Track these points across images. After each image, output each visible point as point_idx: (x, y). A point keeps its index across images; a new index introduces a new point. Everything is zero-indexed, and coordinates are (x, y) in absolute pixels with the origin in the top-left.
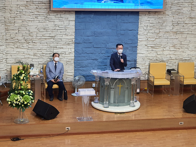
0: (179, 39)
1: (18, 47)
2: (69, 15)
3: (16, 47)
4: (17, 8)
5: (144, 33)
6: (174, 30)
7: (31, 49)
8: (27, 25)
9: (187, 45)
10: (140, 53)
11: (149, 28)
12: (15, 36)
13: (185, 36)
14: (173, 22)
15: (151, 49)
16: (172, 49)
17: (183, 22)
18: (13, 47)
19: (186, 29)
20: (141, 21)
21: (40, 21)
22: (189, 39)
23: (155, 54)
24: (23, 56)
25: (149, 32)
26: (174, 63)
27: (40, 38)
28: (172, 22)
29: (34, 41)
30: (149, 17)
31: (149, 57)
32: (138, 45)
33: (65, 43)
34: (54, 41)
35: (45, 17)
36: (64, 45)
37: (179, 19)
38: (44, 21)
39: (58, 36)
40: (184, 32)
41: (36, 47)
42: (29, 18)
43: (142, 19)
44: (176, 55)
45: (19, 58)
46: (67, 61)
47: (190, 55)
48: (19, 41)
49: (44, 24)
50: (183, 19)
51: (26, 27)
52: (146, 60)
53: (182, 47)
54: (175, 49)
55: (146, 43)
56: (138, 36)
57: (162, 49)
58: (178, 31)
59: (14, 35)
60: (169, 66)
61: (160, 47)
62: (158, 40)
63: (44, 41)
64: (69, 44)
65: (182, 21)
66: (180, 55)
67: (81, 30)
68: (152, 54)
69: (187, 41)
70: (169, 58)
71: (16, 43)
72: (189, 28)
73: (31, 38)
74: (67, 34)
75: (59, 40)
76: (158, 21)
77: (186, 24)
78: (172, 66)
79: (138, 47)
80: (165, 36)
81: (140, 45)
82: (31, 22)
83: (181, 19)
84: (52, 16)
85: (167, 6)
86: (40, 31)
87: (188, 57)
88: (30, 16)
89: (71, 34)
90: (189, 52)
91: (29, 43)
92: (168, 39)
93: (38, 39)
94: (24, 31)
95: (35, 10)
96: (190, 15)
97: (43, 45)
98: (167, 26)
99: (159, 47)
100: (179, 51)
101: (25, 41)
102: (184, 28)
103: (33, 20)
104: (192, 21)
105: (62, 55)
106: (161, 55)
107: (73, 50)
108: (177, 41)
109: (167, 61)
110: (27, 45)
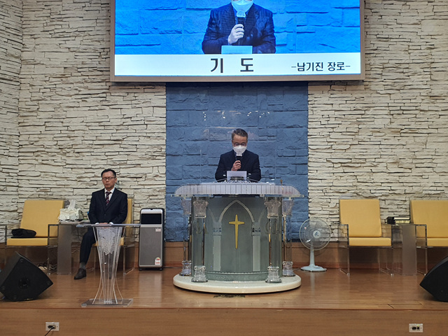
0: (408, 147)
1: (44, 162)
2: (153, 95)
3: (41, 161)
4: (45, 81)
5: (322, 132)
6: (394, 125)
7: (71, 166)
8: (64, 117)
9: (429, 161)
10: (316, 177)
11: (332, 121)
12: (38, 139)
13: (423, 139)
14: (391, 108)
15: (341, 170)
16: (394, 169)
17: (414, 108)
18: (34, 162)
19: (423, 123)
20: (314, 106)
21: (92, 108)
22: (434, 146)
23: (351, 181)
24: (55, 183)
25: (335, 130)
26: (402, 203)
27: (91, 142)
28: (387, 108)
29: (77, 150)
30: (332, 96)
31: (339, 188)
32: (310, 160)
33: (144, 154)
34: (122, 150)
35: (102, 99)
36: (142, 159)
37: (404, 101)
38: (100, 107)
39: (129, 139)
40: (420, 131)
41: (81, 162)
42: (68, 101)
43: (315, 103)
44: (405, 184)
45: (44, 186)
46: (151, 194)
47: (440, 185)
48: (47, 150)
49: (100, 113)
50: (412, 101)
51: (62, 120)
52: (331, 194)
53: (417, 165)
54: (402, 170)
55: (328, 156)
56: (309, 140)
57: (368, 169)
58: (403, 127)
59: (36, 136)
60: (390, 210)
61: (362, 165)
62: (356, 149)
63: (99, 150)
64: (153, 158)
65: (412, 105)
66: (415, 184)
67: (179, 126)
68: (345, 181)
69: (427, 150)
70: (388, 191)
71: (39, 153)
72: (429, 120)
73: (72, 143)
74: (149, 135)
75: (131, 147)
76: (354, 105)
77: (421, 111)
78: (397, 210)
79: (309, 164)
80: (373, 138)
81: (314, 160)
82: (72, 109)
83: (409, 101)
84: (118, 97)
85: (372, 72)
86: (90, 128)
87: (435, 188)
88: (70, 98)
89: (157, 135)
90: (436, 178)
91: (67, 155)
92: (381, 147)
93: (86, 146)
94: (57, 128)
95: (82, 85)
96: (430, 90)
97: (97, 159)
98: (375, 117)
99: (359, 165)
100: (411, 174)
101: (59, 151)
102: (419, 120)
103: (77, 105)
104: (435, 105)
105: (138, 180)
106: (367, 184)
107: (163, 170)
108: (403, 150)
109: (383, 198)
110: (64, 157)
